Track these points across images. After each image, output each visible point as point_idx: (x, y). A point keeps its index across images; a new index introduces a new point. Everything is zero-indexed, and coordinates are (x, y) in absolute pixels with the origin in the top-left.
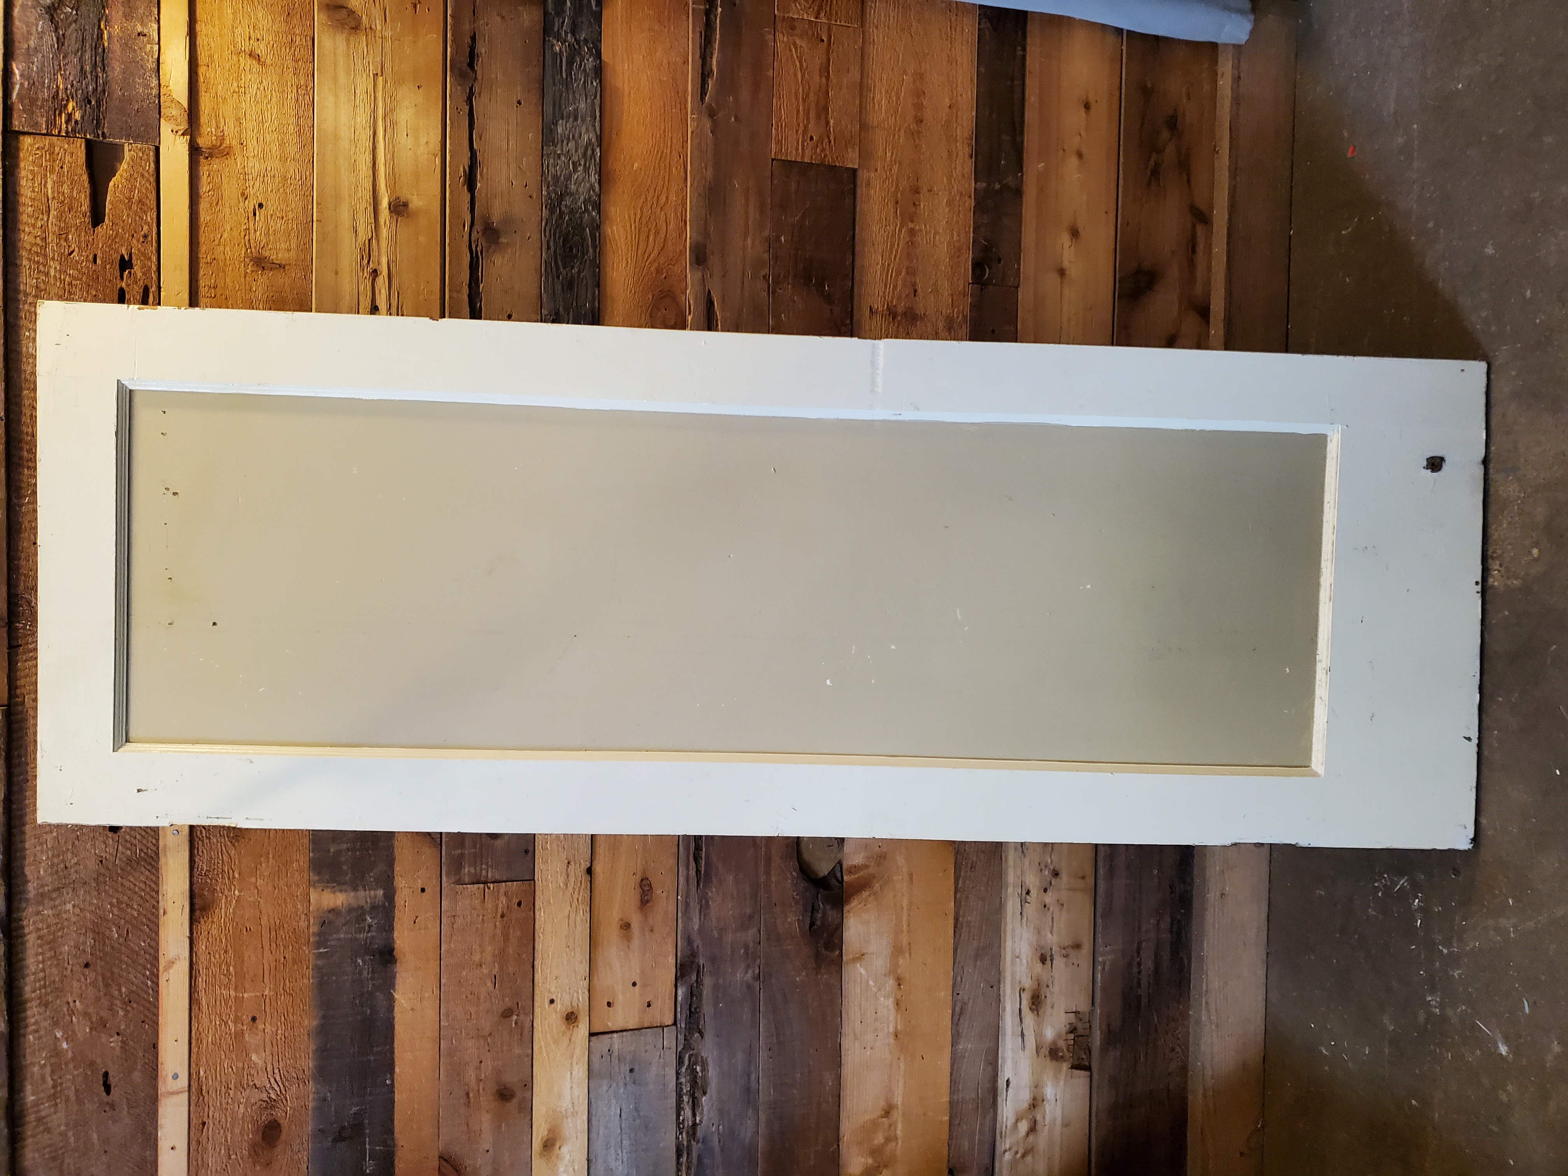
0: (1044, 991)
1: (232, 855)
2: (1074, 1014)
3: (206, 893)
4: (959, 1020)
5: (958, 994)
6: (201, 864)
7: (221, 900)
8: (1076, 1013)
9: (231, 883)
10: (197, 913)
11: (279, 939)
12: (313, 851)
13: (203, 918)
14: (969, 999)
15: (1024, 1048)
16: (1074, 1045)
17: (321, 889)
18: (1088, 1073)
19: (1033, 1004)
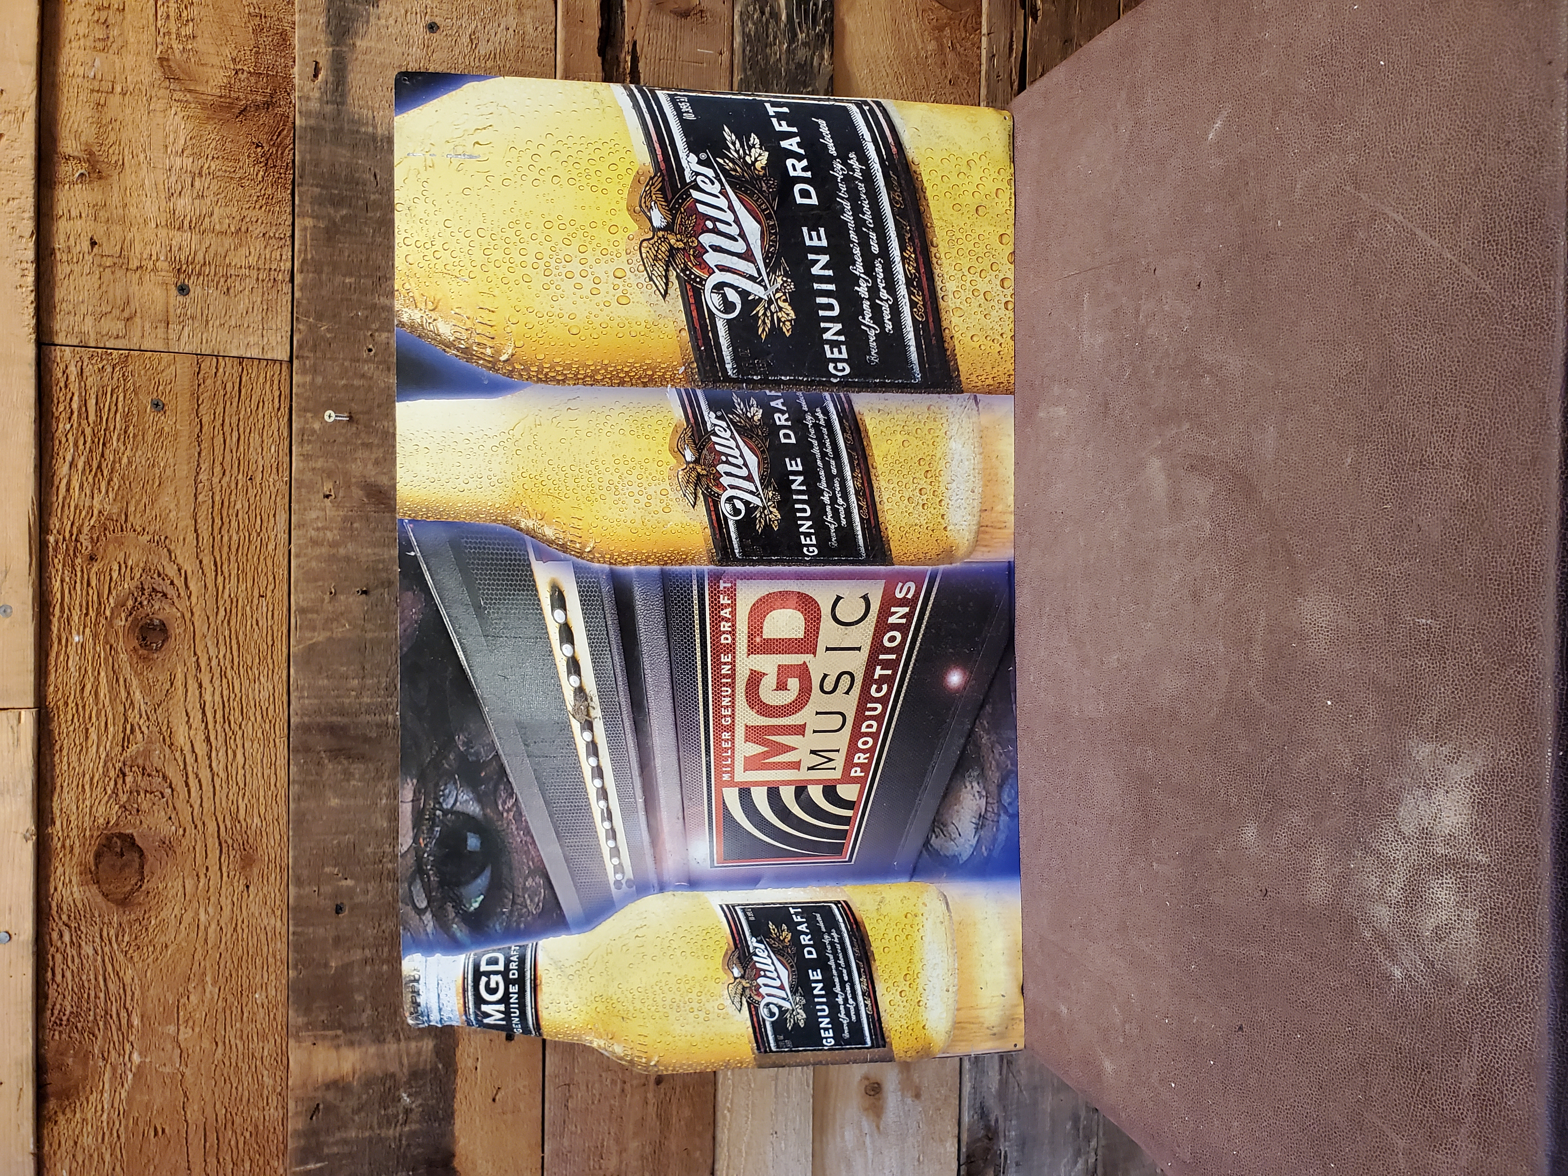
1: (127, 980)
3: (70, 1061)
6: (59, 1001)
7: (101, 1075)
9: (125, 1038)
10: (52, 1104)
11: (224, 1147)
12: (295, 967)
13: (64, 1113)
17: (309, 1043)
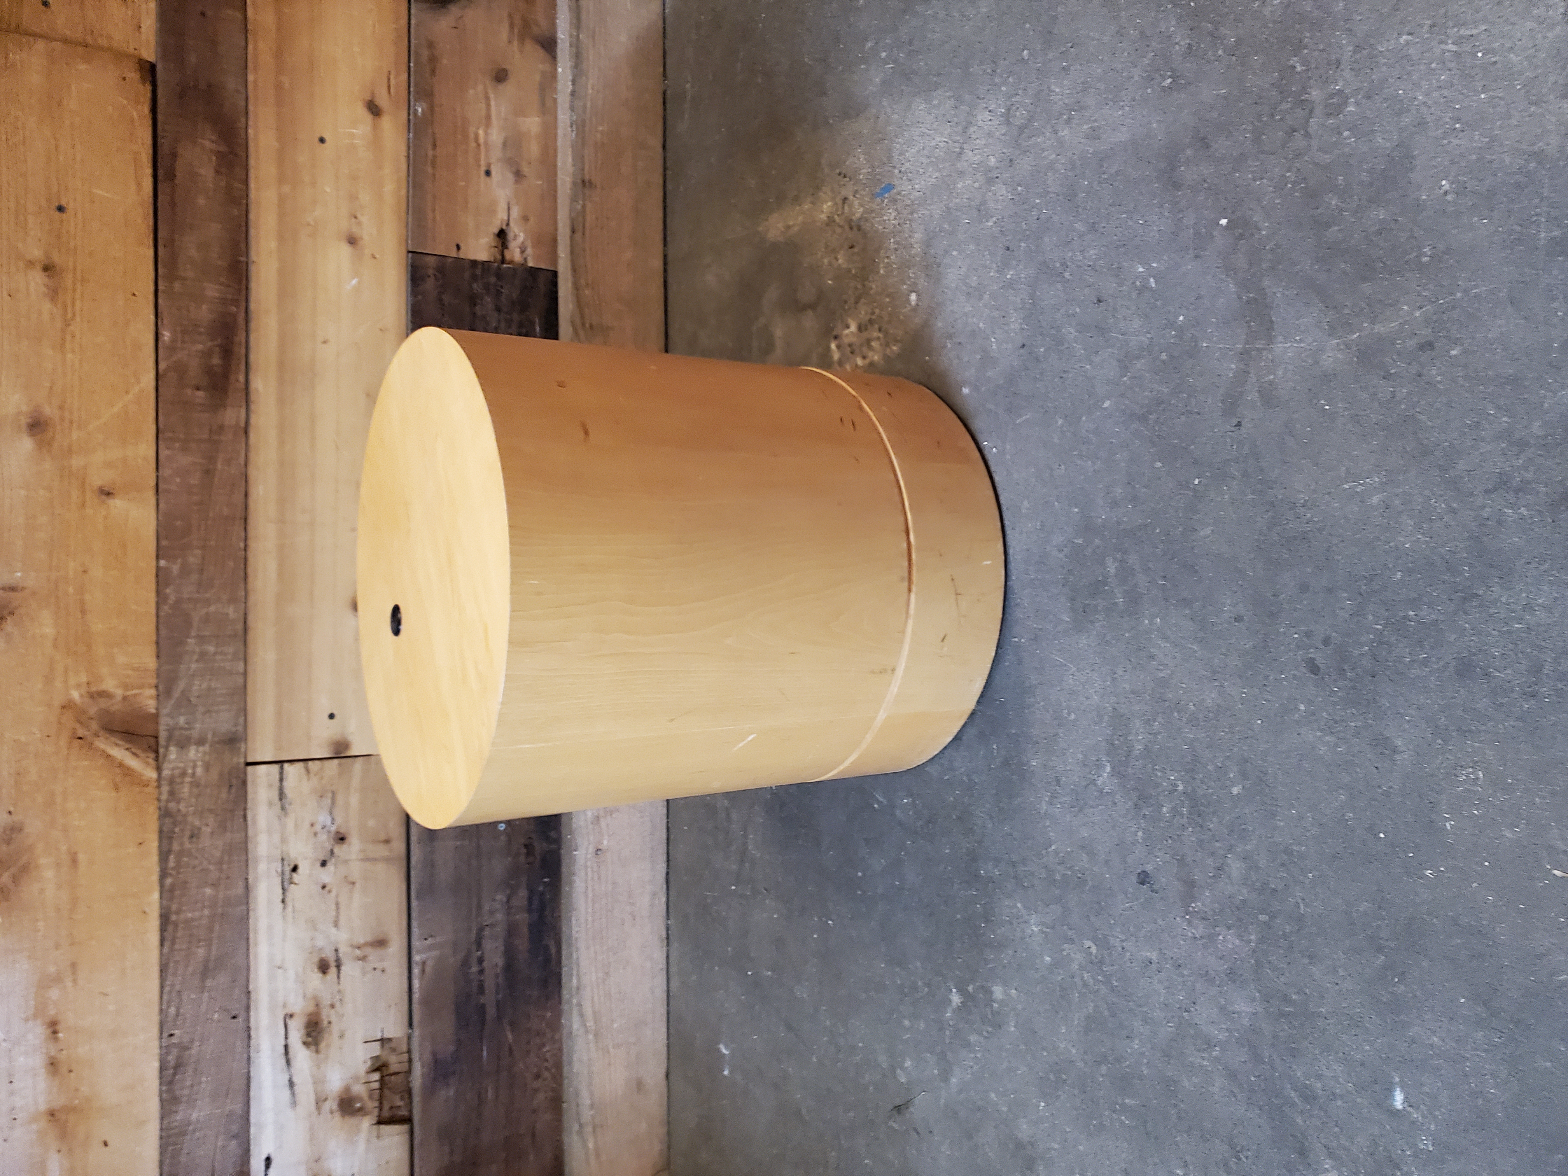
0: (326, 1014)
2: (378, 1043)
4: (175, 1074)
5: (171, 1035)
8: (383, 1041)
14: (192, 1041)
15: (294, 1103)
16: (381, 1089)
18: (405, 1128)
19: (308, 1035)
